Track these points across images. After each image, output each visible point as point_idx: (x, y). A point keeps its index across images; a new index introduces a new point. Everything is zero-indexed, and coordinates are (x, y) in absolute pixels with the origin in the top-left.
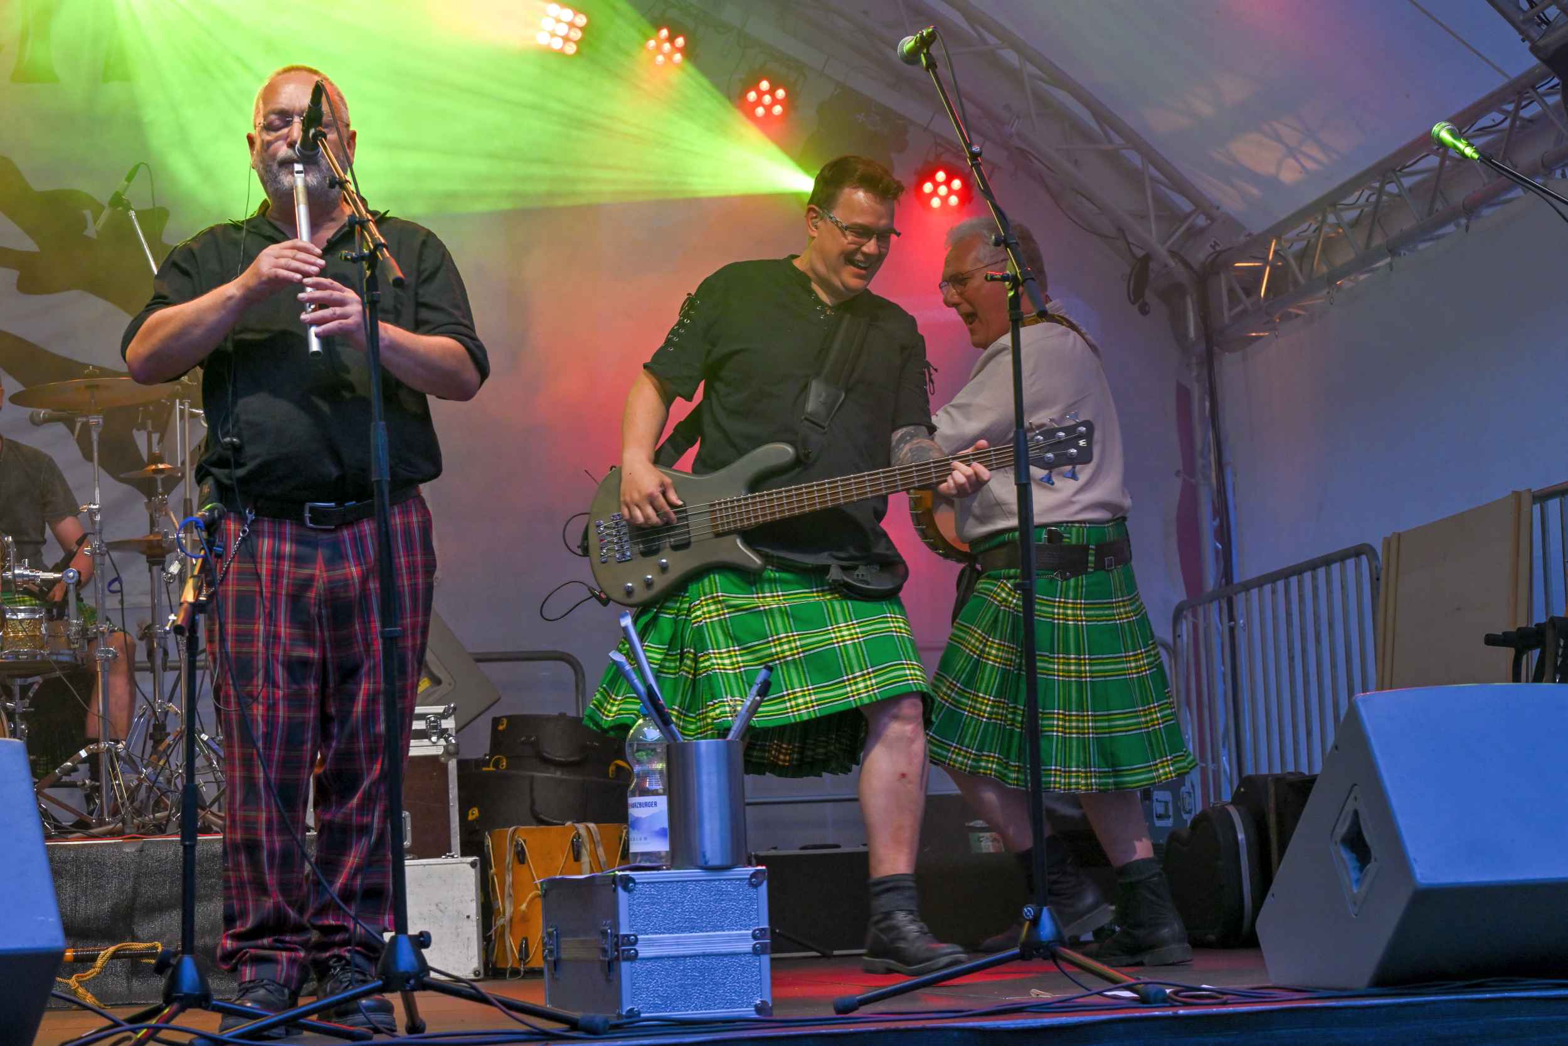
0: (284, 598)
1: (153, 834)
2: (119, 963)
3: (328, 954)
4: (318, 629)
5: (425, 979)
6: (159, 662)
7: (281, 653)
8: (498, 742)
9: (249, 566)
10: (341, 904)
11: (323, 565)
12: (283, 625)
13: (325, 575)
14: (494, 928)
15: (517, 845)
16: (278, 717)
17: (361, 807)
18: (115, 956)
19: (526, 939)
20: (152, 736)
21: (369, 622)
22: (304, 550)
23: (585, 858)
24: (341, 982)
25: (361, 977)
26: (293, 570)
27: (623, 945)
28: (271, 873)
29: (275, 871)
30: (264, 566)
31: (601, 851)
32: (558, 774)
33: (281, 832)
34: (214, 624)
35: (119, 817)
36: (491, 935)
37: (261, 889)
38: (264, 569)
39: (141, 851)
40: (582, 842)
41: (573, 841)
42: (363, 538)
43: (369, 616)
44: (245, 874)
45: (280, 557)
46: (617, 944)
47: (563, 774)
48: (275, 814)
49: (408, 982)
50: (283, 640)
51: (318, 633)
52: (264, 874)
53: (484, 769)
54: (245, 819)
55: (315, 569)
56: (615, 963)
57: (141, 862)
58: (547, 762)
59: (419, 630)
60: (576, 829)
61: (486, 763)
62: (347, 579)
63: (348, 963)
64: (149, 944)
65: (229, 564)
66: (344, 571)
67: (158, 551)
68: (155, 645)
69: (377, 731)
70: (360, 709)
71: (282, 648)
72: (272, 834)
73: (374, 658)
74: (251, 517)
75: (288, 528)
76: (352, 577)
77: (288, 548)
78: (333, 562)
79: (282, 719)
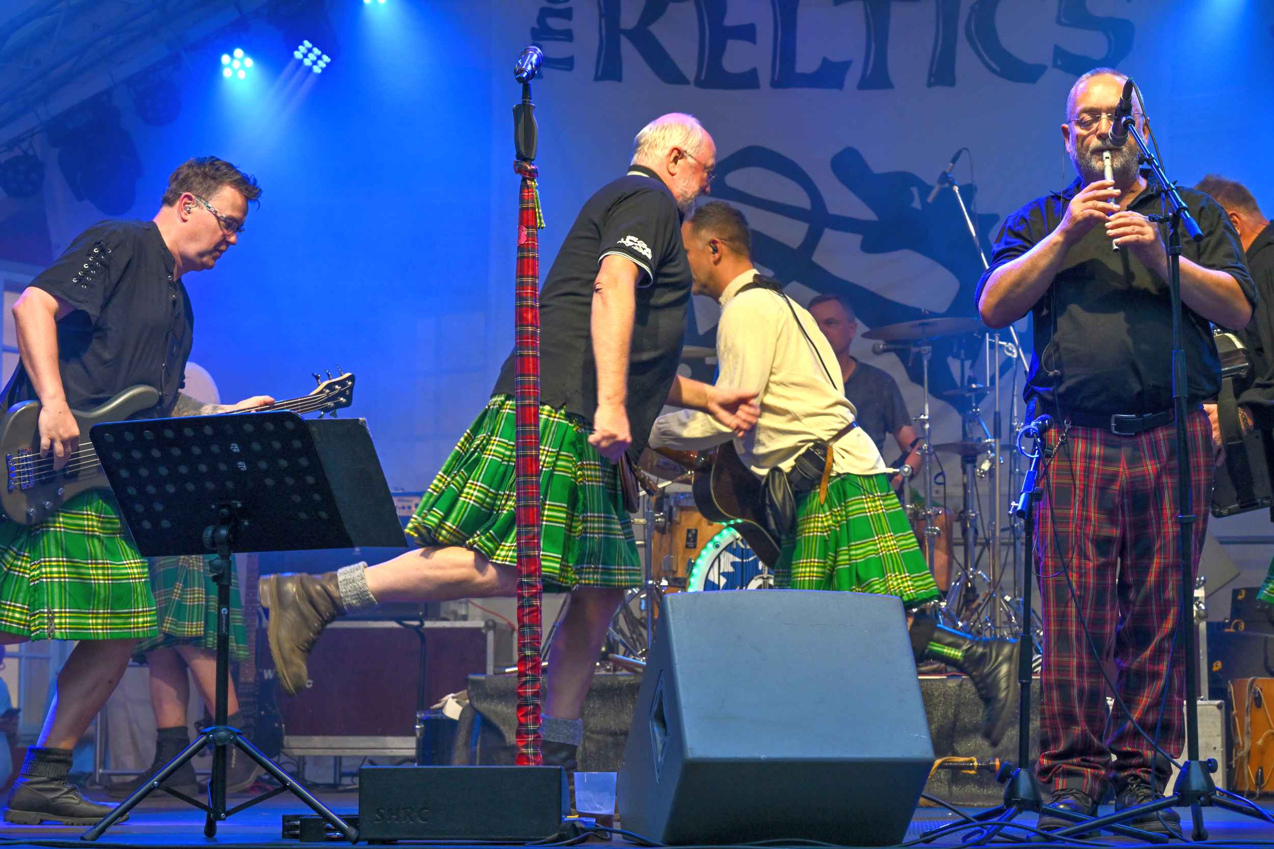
0: (1093, 490)
2: (942, 772)
3: (1126, 773)
4: (1120, 513)
5: (1213, 797)
6: (970, 538)
7: (1091, 533)
8: (1238, 609)
9: (1067, 464)
11: (1125, 464)
12: (1093, 511)
13: (1127, 472)
14: (1234, 759)
15: (1255, 692)
16: (1089, 583)
17: (1153, 657)
18: (941, 766)
19: (1262, 768)
20: (965, 597)
21: (1162, 509)
22: (1111, 451)
24: (1138, 796)
26: (1101, 467)
28: (1080, 707)
29: (1083, 705)
30: (1079, 464)
33: (1089, 675)
36: (1232, 765)
37: (1071, 719)
38: (1078, 466)
39: (960, 685)
42: (1157, 442)
43: (1162, 505)
44: (1056, 708)
45: (1091, 458)
48: (1085, 661)
49: (1199, 800)
50: (1093, 523)
51: (1120, 518)
52: (1074, 706)
53: (1226, 630)
54: (1059, 665)
55: (1119, 467)
57: (959, 695)
59: (1202, 518)
61: (1227, 625)
62: (1144, 475)
63: (1144, 781)
64: (967, 759)
65: (1050, 462)
66: (1140, 469)
67: (972, 453)
68: (968, 525)
69: (1166, 597)
70: (1153, 579)
71: (1092, 528)
72: (1082, 676)
73: (1164, 539)
74: (1068, 426)
75: (1098, 435)
76: (1149, 474)
77: (1098, 450)
78: (1134, 461)
79: (1092, 586)
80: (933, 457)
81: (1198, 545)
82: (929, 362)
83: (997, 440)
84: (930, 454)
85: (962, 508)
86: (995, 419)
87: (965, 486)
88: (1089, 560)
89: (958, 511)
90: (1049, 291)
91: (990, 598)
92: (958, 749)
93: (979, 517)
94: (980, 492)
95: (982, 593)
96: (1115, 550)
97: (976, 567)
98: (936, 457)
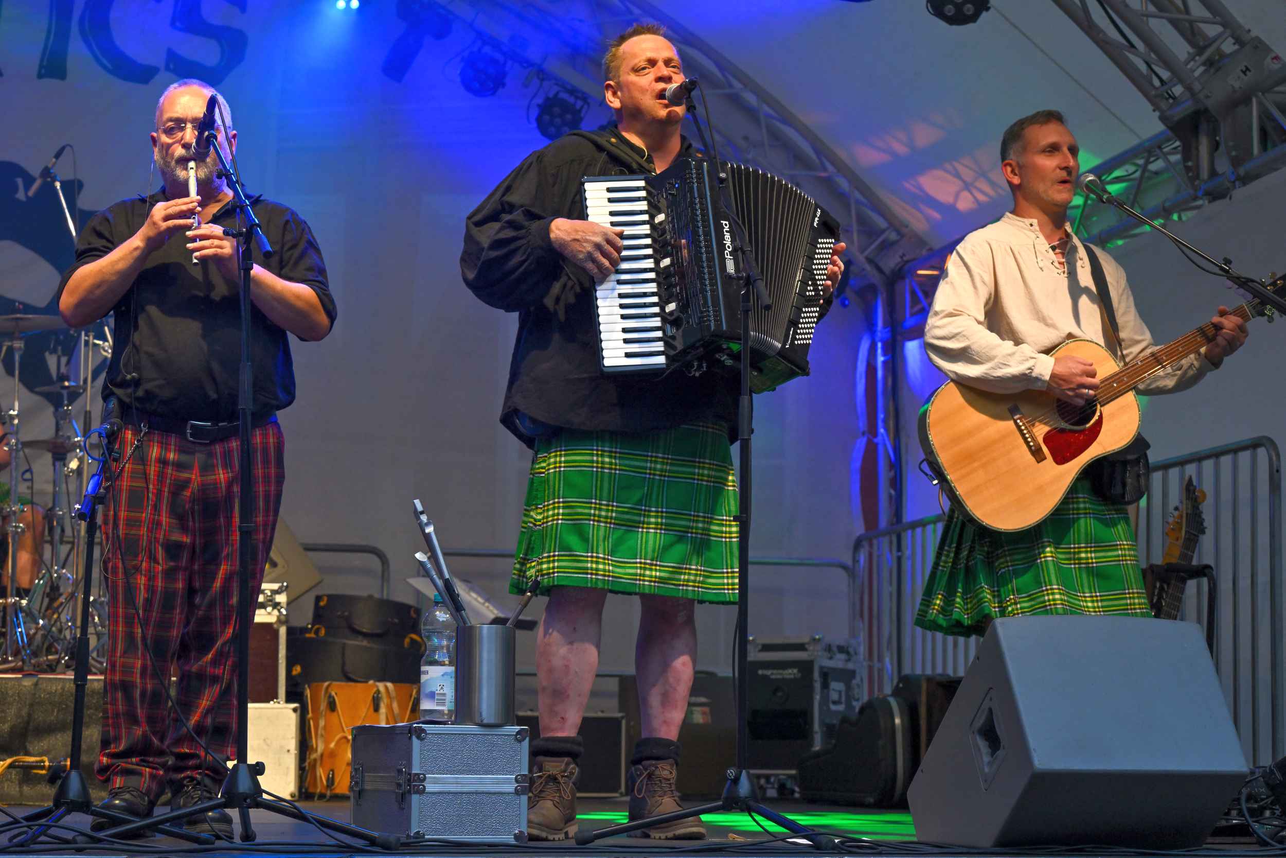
0: (166, 494)
1: (45, 672)
2: (14, 772)
3: (183, 775)
4: (191, 519)
5: (259, 799)
6: (57, 537)
7: (162, 537)
8: (319, 616)
9: (141, 467)
10: (195, 736)
11: (198, 471)
12: (164, 515)
13: (199, 479)
14: (308, 761)
15: (330, 696)
16: (157, 587)
17: (214, 662)
18: (11, 766)
19: (333, 770)
20: (48, 595)
21: (231, 517)
22: (184, 458)
23: (383, 710)
24: (193, 798)
25: (208, 795)
26: (174, 473)
27: (416, 781)
28: (142, 707)
29: (145, 706)
30: (153, 468)
31: (395, 705)
32: (365, 643)
33: (153, 676)
34: (109, 511)
35: (19, 657)
36: (305, 767)
37: (134, 720)
38: (152, 470)
39: (36, 684)
40: (381, 698)
41: (373, 697)
42: (231, 451)
43: (231, 513)
44: (120, 707)
45: (163, 462)
46: (409, 780)
47: (369, 643)
48: (149, 663)
49: (245, 800)
50: (164, 527)
51: (191, 523)
52: (136, 708)
53: (307, 635)
54: (123, 665)
55: (192, 474)
56: (407, 795)
57: (35, 694)
58: (357, 632)
59: (270, 527)
60: (377, 687)
61: (309, 631)
62: (216, 483)
63: (199, 783)
64: (38, 759)
65: (124, 465)
66: (213, 477)
67: (61, 451)
68: (55, 524)
69: (230, 603)
70: (218, 584)
71: (162, 533)
72: (145, 679)
73: (232, 546)
75: (173, 440)
76: (220, 482)
77: (172, 456)
78: (207, 469)
79: (159, 589)
80: (21, 453)
82: (21, 357)
83: (87, 439)
84: (17, 451)
85: (50, 505)
86: (85, 417)
90: (130, 291)
91: (72, 596)
92: (30, 748)
93: (67, 516)
94: (69, 489)
95: (66, 590)
96: (185, 555)
98: (24, 452)
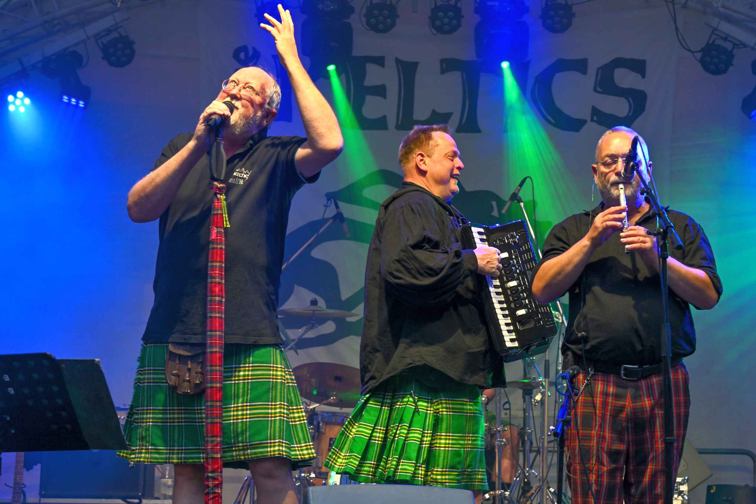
0: (608, 417)
4: (626, 434)
6: (527, 448)
7: (606, 447)
9: (590, 398)
11: (630, 399)
12: (607, 432)
13: (631, 405)
16: (604, 481)
20: (523, 488)
21: (654, 432)
22: (621, 391)
26: (614, 402)
38: (598, 400)
42: (652, 385)
43: (654, 429)
45: (606, 395)
50: (607, 440)
51: (626, 437)
55: (626, 402)
62: (643, 407)
66: (641, 403)
67: (529, 388)
68: (526, 439)
69: (656, 492)
70: (647, 479)
71: (606, 444)
73: (656, 452)
74: (592, 372)
75: (612, 379)
76: (646, 407)
77: (611, 390)
78: (636, 398)
79: (605, 483)
81: (678, 457)
83: (547, 380)
85: (522, 426)
86: (546, 365)
87: (524, 410)
88: (604, 465)
89: (520, 428)
90: (580, 278)
91: (540, 489)
93: (534, 433)
94: (535, 415)
95: (535, 485)
96: (622, 459)
97: (531, 468)
